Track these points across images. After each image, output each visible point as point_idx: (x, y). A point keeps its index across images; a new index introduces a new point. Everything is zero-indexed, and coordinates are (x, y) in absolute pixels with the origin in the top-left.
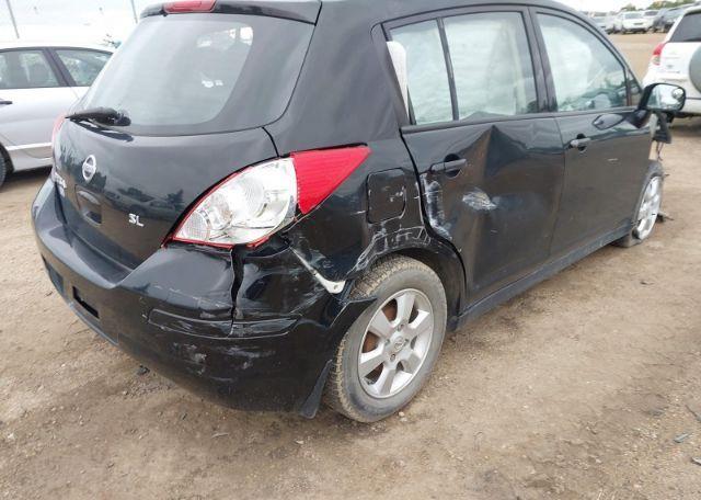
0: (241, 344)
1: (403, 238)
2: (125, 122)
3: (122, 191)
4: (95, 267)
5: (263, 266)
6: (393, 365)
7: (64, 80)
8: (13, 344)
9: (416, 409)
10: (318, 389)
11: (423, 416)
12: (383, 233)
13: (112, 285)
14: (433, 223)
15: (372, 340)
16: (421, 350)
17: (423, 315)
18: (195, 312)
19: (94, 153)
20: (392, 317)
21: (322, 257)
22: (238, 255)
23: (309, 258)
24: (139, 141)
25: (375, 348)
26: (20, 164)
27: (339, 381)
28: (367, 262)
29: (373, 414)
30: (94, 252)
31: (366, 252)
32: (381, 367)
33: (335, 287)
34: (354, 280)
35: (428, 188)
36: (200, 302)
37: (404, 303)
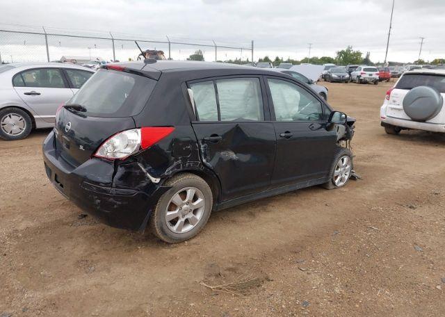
0: (114, 197)
1: (190, 165)
2: (84, 110)
3: (81, 138)
4: (65, 166)
5: (126, 168)
6: (183, 220)
7: (69, 85)
8: (25, 203)
9: (193, 241)
10: (145, 221)
11: (195, 244)
12: (180, 161)
13: (69, 172)
14: (204, 161)
15: (173, 206)
16: (199, 216)
17: (200, 200)
18: (98, 183)
19: (71, 122)
20: (184, 198)
21: (150, 168)
22: (117, 162)
23: (145, 168)
24: (89, 118)
25: (175, 210)
26: (39, 125)
27: (155, 220)
28: (171, 172)
29: (171, 239)
30: (66, 161)
31: (170, 168)
32: (177, 219)
33: (156, 180)
34: (165, 179)
35: (202, 146)
36: (100, 179)
37: (190, 193)
